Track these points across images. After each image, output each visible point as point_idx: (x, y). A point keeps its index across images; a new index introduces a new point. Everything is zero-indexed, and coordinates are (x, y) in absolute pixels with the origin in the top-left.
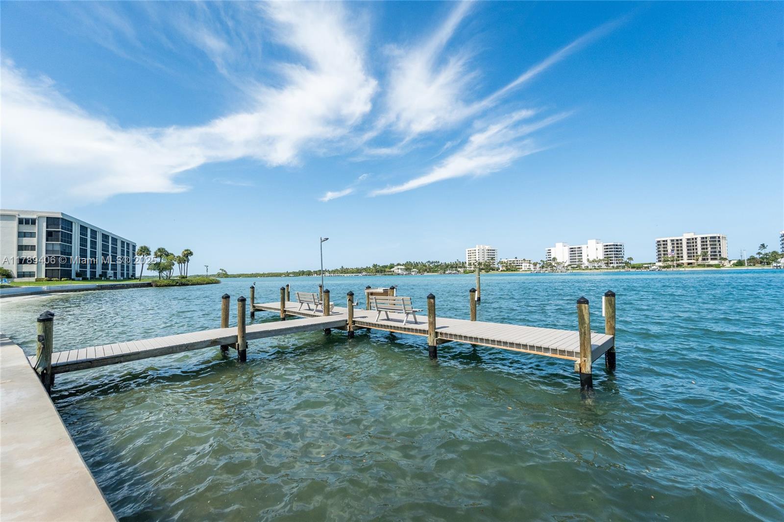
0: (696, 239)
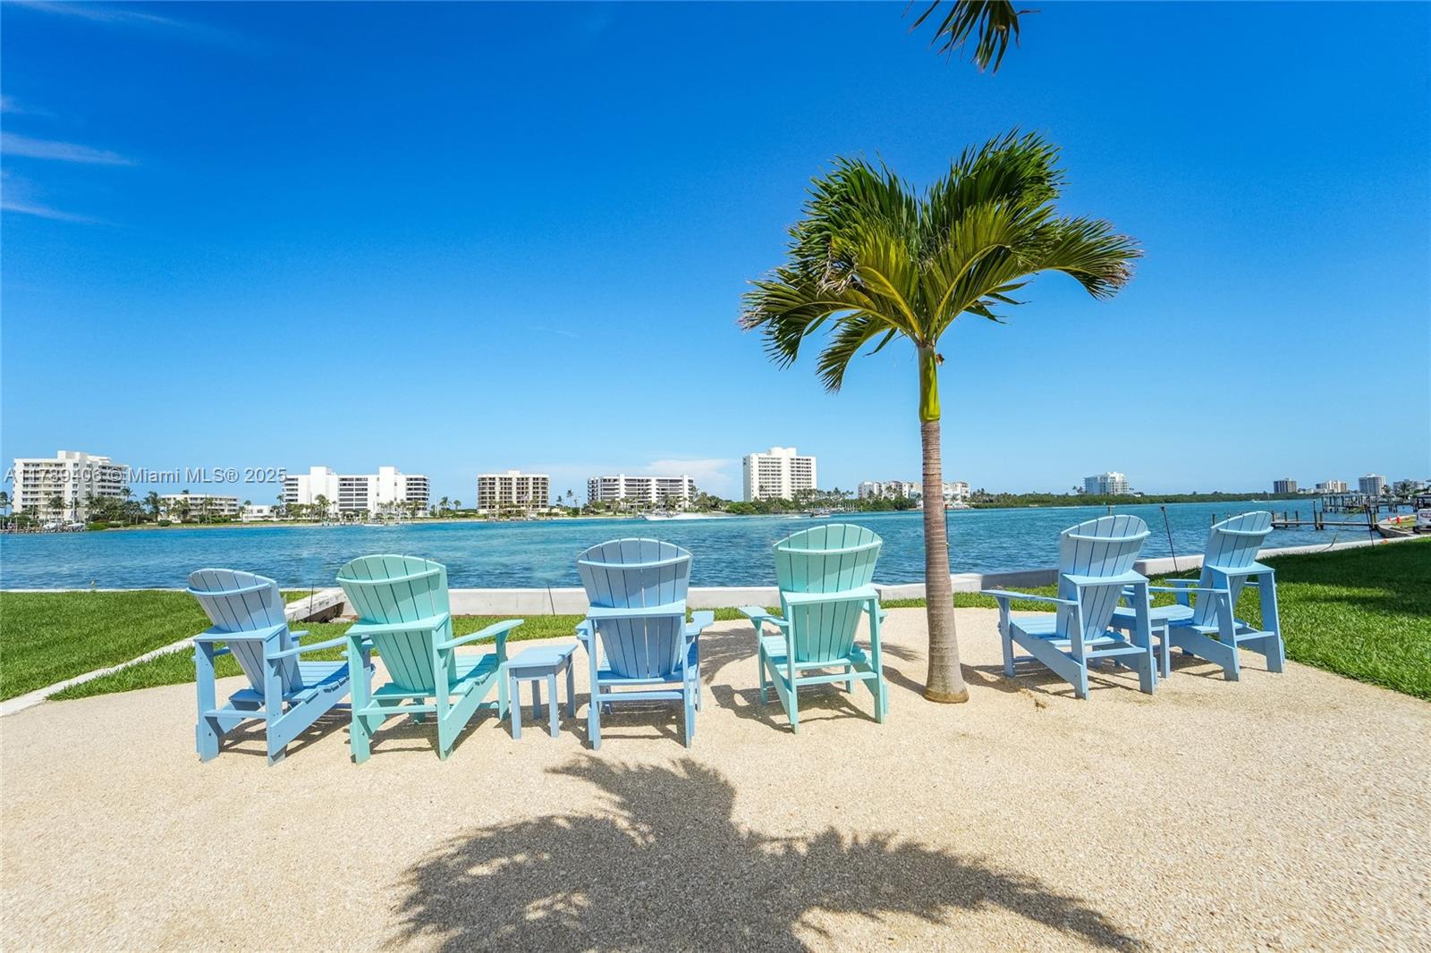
0: (526, 479)
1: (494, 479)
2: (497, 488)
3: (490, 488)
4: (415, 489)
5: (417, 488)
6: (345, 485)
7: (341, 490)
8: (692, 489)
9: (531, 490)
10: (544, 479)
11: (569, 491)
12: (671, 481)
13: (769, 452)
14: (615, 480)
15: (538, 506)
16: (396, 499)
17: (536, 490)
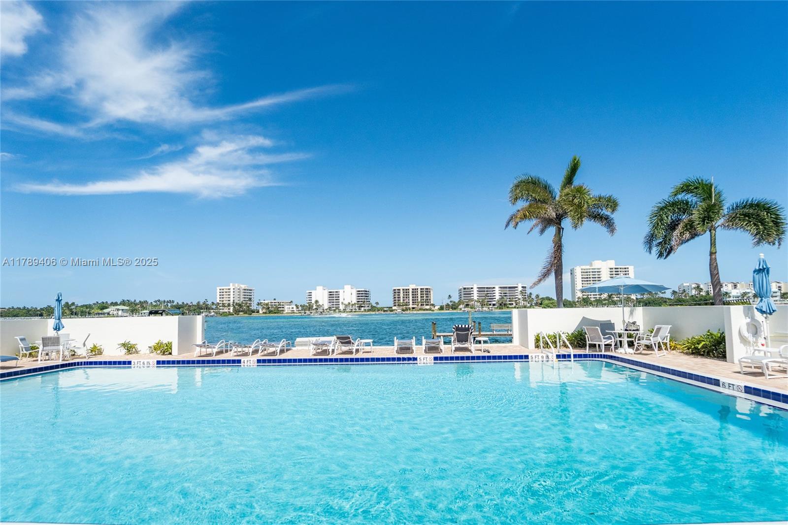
0: (417, 289)
1: (400, 290)
2: (402, 295)
3: (398, 295)
4: (361, 296)
5: (364, 296)
6: (331, 295)
7: (329, 297)
9: (419, 296)
10: (427, 289)
11: (450, 296)
12: (509, 288)
13: (591, 265)
14: (472, 288)
15: (424, 305)
16: (352, 302)
17: (422, 296)
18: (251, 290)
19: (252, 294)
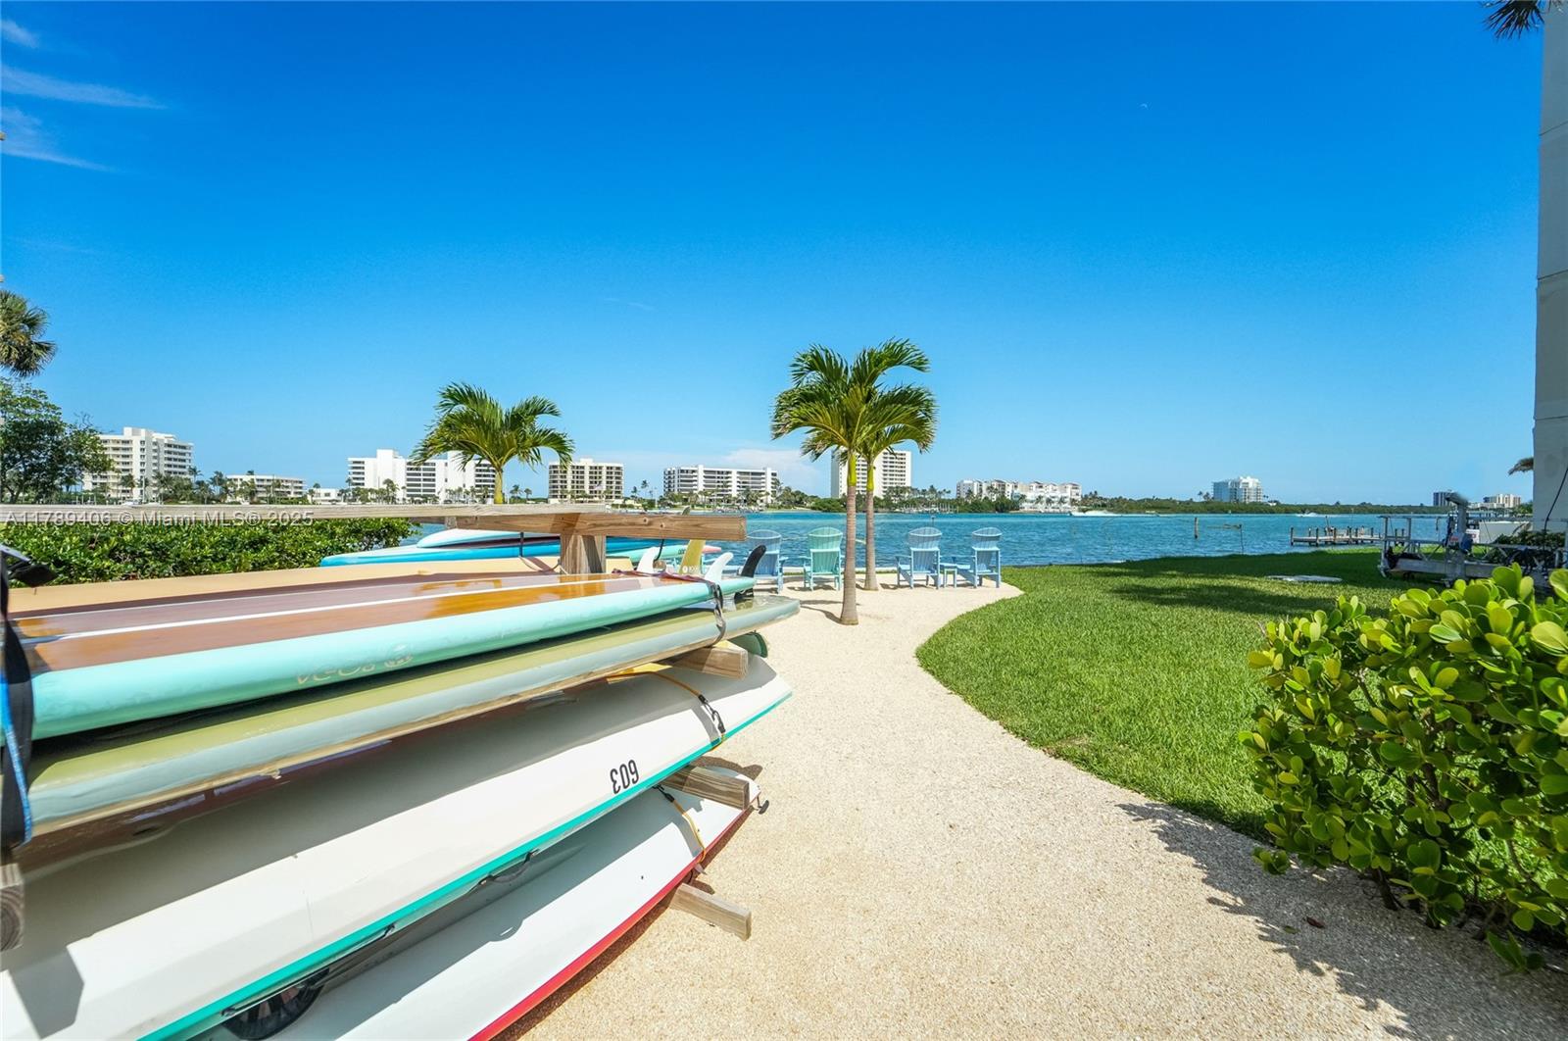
0: (601, 468)
2: (569, 477)
5: (486, 475)
6: (412, 469)
7: (408, 474)
8: (776, 483)
9: (604, 480)
10: (618, 468)
11: (645, 482)
12: (753, 474)
14: (693, 471)
15: (611, 497)
16: (464, 486)
17: (609, 480)
18: (184, 447)
19: (187, 457)
